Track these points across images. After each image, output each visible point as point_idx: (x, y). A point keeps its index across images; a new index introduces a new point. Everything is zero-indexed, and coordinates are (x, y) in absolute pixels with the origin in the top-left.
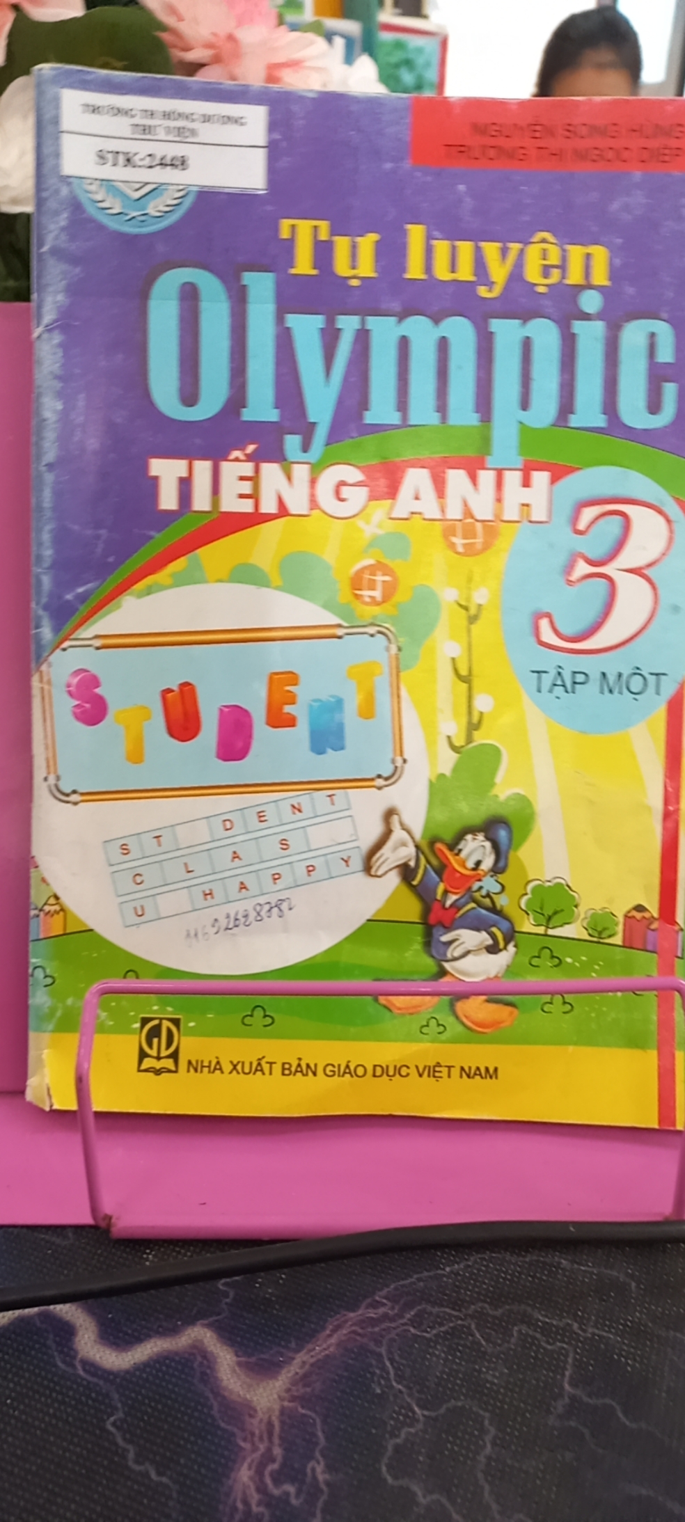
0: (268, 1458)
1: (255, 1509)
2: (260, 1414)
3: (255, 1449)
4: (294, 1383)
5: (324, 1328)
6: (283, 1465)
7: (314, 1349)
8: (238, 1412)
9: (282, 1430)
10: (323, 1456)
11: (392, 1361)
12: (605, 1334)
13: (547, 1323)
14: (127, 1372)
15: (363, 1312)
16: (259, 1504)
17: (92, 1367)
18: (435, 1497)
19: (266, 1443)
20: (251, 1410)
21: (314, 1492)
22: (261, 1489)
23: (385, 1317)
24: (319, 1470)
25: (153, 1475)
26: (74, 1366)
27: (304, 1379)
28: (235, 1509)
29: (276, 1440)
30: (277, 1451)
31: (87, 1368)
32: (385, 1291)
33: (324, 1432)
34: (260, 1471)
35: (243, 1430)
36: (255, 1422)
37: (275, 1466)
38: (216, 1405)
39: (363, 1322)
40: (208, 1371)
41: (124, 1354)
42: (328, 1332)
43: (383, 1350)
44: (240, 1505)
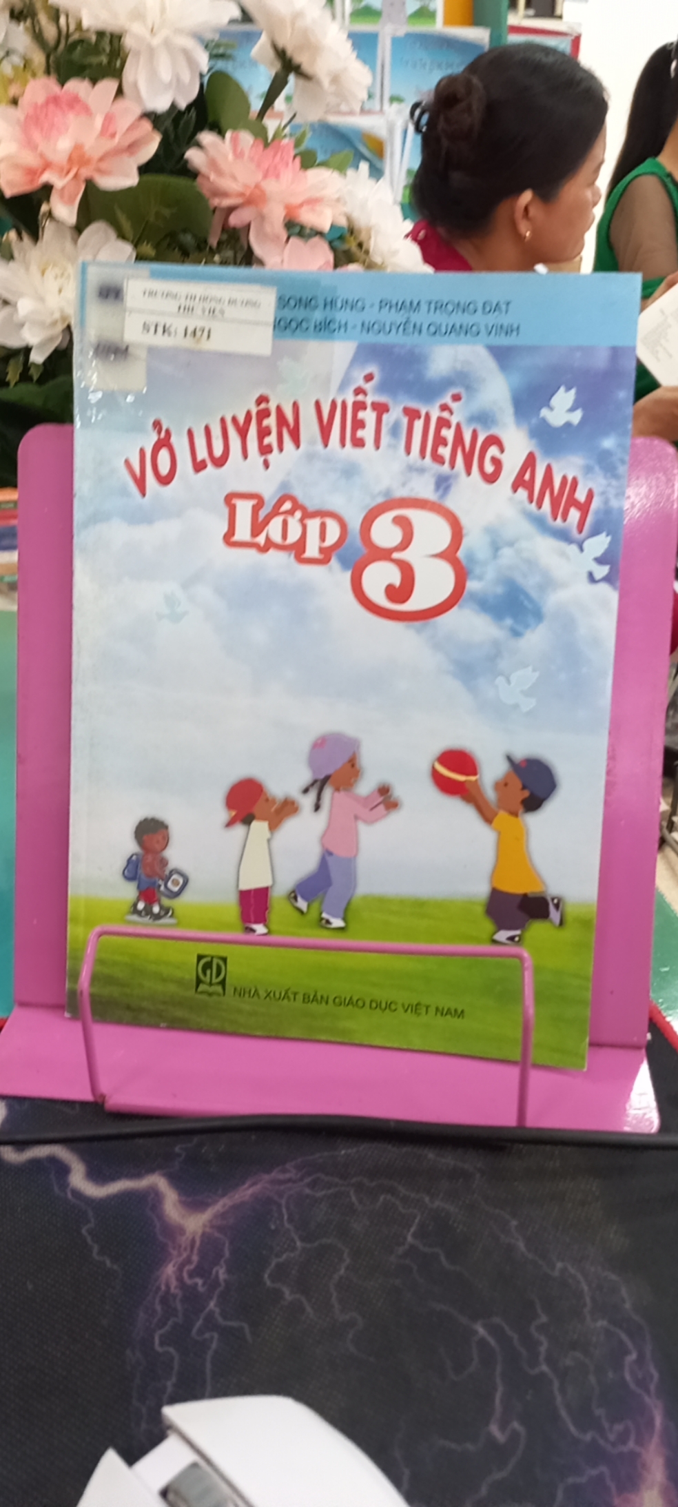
0: (188, 1261)
1: (173, 1290)
2: (188, 1234)
3: (180, 1255)
4: (216, 1216)
5: (243, 1183)
6: (197, 1267)
7: (234, 1196)
8: (172, 1232)
9: (201, 1246)
10: (226, 1263)
11: (288, 1209)
12: (447, 1207)
13: (406, 1195)
14: (102, 1199)
15: (276, 1174)
16: (176, 1287)
17: (77, 1194)
18: (298, 1296)
19: (188, 1252)
20: (182, 1231)
21: (215, 1283)
22: (180, 1279)
23: (290, 1180)
24: (221, 1273)
25: (108, 1263)
26: (66, 1194)
27: (223, 1215)
28: (159, 1288)
29: (195, 1251)
30: (195, 1258)
31: (74, 1194)
32: (293, 1163)
33: (229, 1249)
34: (180, 1269)
35: (174, 1243)
36: (184, 1238)
37: (192, 1267)
38: (158, 1225)
39: (273, 1182)
40: (157, 1204)
41: (101, 1188)
42: (246, 1186)
43: (283, 1202)
44: (163, 1288)
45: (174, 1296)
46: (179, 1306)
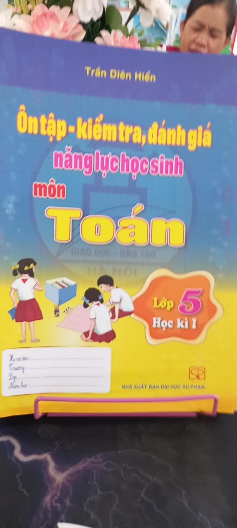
0: (56, 495)
2: (57, 482)
4: (68, 475)
7: (76, 467)
8: (51, 480)
9: (61, 488)
10: (70, 497)
15: (92, 459)
16: (49, 507)
17: (16, 459)
18: (97, 516)
20: (54, 480)
22: (52, 503)
23: (98, 462)
24: (68, 502)
25: (25, 492)
27: (71, 475)
28: (43, 506)
30: (58, 494)
32: (100, 455)
33: (72, 491)
34: (52, 499)
35: (51, 485)
37: (56, 498)
38: (46, 477)
40: (46, 467)
41: (26, 457)
42: (81, 463)
43: (95, 472)
45: (48, 511)
46: (50, 516)
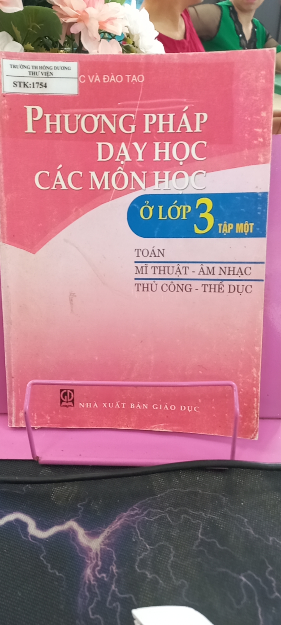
0: (96, 565)
1: (92, 583)
4: (105, 539)
5: (115, 519)
7: (112, 527)
8: (86, 551)
9: (101, 556)
10: (115, 563)
12: (214, 517)
13: (193, 513)
14: (47, 539)
15: (129, 512)
20: (90, 550)
22: (94, 576)
23: (137, 514)
24: (114, 568)
26: (27, 538)
27: (108, 538)
28: (85, 583)
30: (100, 563)
31: (33, 538)
32: (136, 505)
33: (116, 556)
34: (93, 570)
35: (87, 556)
37: (98, 568)
40: (75, 537)
41: (45, 533)
44: (87, 582)
45: (94, 586)
46: (97, 591)
